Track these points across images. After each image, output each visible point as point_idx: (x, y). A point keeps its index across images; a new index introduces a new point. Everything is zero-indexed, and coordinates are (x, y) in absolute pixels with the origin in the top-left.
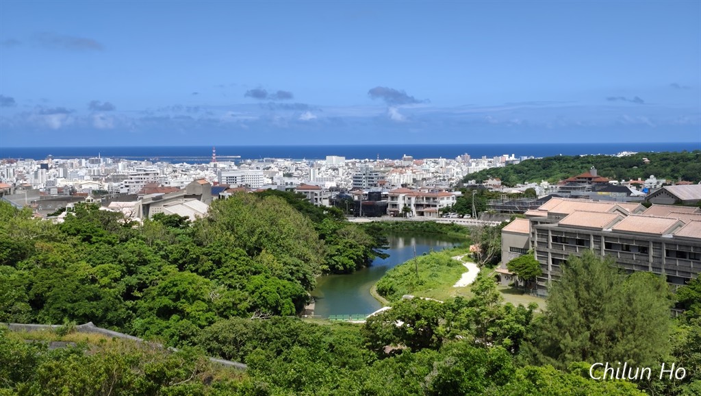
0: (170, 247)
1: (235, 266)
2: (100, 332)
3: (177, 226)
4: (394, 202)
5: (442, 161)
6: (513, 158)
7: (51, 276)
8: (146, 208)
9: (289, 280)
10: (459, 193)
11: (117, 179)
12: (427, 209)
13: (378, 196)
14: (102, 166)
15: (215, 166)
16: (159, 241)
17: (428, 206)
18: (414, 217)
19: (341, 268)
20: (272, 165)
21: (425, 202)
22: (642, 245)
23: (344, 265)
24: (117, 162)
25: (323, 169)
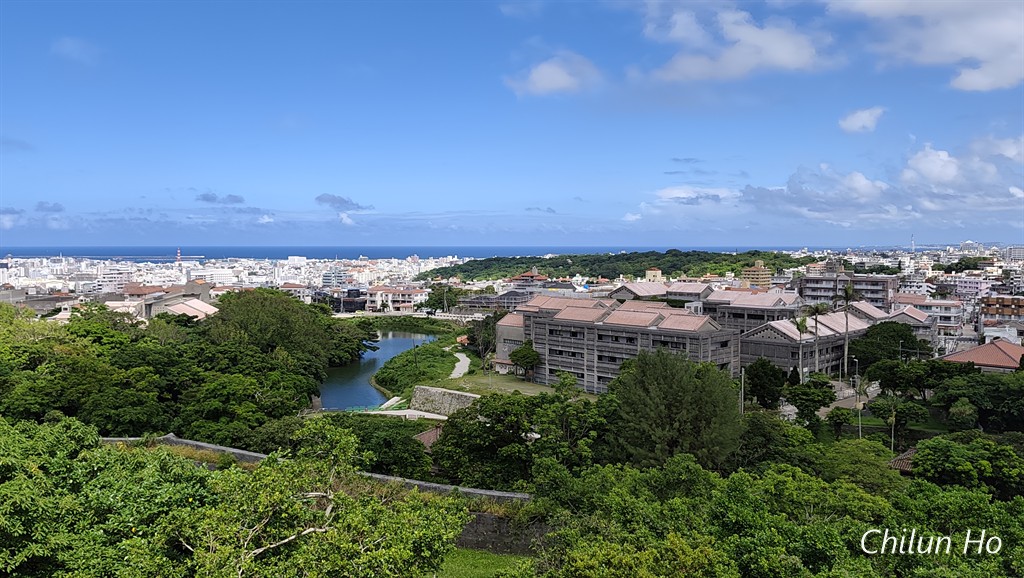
2: (187, 444)
3: (186, 325)
4: (373, 299)
5: (395, 261)
6: (456, 259)
8: (149, 307)
9: (303, 374)
10: (430, 290)
12: (403, 304)
13: (358, 293)
14: (64, 265)
15: (180, 265)
16: (172, 341)
17: (404, 302)
18: (391, 311)
19: (337, 361)
20: (236, 265)
21: (401, 299)
22: (631, 335)
23: (340, 358)
24: (80, 262)
25: (286, 268)
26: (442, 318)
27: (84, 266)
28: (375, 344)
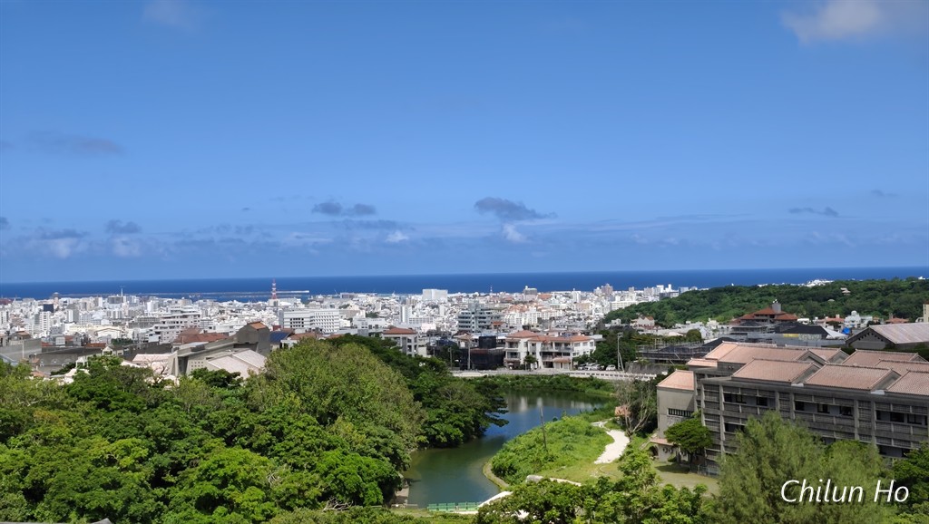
0: (214, 415)
1: (302, 439)
3: (224, 385)
4: (514, 349)
5: (576, 294)
6: (669, 289)
7: (55, 456)
8: (183, 362)
9: (374, 456)
10: (599, 337)
11: (144, 323)
12: (557, 359)
13: (492, 342)
14: (124, 306)
15: (275, 304)
16: (200, 406)
17: (559, 354)
18: (540, 369)
19: (444, 439)
20: (351, 303)
21: (554, 349)
22: (844, 404)
23: (447, 435)
24: (145, 301)
25: (419, 306)
26: (614, 378)
27: (150, 307)
28: (502, 416)
